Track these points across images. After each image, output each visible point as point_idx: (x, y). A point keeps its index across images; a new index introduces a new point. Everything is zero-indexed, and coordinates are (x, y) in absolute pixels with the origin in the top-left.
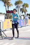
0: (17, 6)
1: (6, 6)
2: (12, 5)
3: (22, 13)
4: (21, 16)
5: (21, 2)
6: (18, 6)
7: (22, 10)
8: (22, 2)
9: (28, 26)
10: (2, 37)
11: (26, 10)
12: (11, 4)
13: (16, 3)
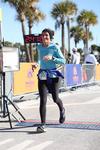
0: (59, 19)
1: (22, 21)
2: (43, 18)
3: (76, 42)
4: (71, 52)
5: (73, 7)
6: (62, 18)
7: (76, 34)
8: (75, 6)
9: (94, 84)
10: (10, 121)
11: (90, 34)
12: (39, 14)
13: (55, 10)
